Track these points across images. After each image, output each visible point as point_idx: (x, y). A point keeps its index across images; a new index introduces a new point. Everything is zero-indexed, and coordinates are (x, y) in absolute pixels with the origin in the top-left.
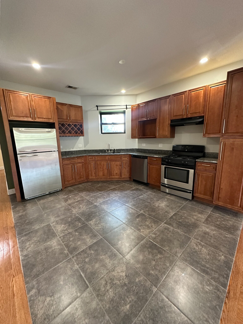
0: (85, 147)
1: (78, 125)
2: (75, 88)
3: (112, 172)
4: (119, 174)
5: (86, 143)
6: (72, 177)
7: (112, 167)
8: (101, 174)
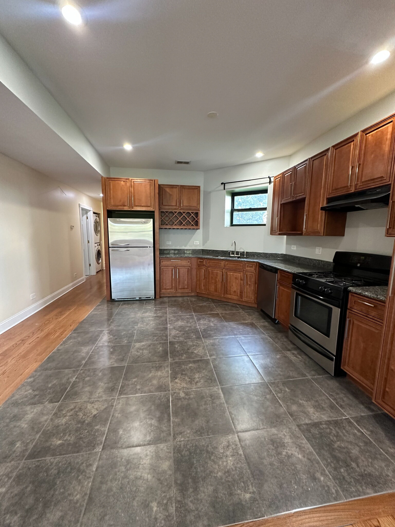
0: (203, 245)
1: (192, 213)
2: (187, 163)
3: (228, 288)
4: (238, 293)
5: (205, 239)
6: (172, 285)
7: (229, 281)
8: (212, 288)
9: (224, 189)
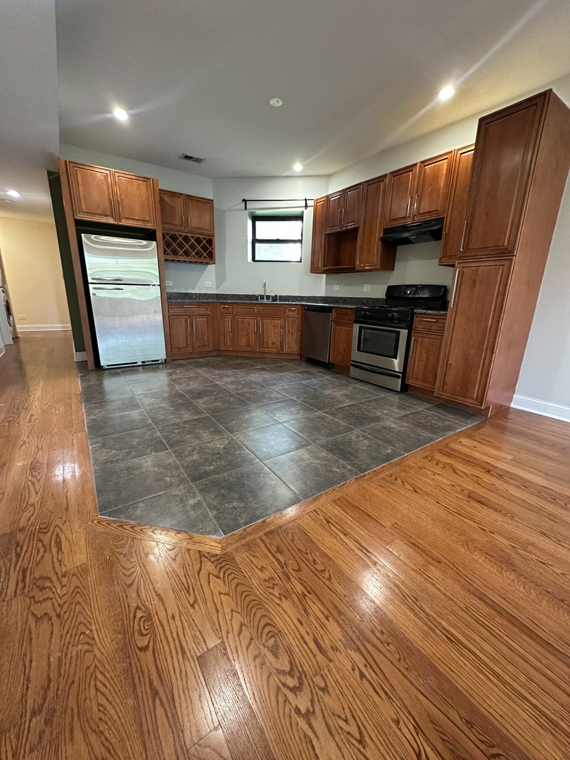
0: (217, 288)
1: (204, 239)
2: (199, 160)
3: (265, 340)
4: (277, 345)
5: (220, 279)
6: (187, 341)
7: (265, 330)
8: (243, 342)
9: (246, 209)
